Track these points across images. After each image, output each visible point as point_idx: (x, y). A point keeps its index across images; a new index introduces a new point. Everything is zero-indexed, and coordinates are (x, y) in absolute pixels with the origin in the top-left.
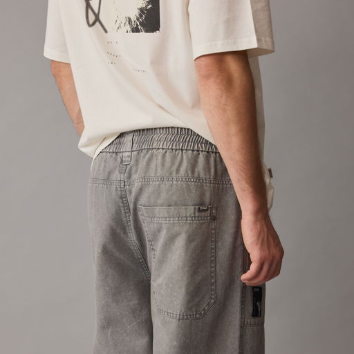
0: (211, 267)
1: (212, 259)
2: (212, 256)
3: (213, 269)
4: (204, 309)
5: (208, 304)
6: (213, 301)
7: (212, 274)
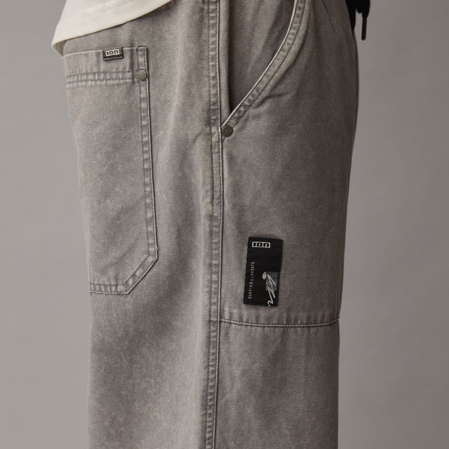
0: (145, 185)
1: (146, 166)
2: (145, 160)
3: (148, 189)
4: (134, 275)
5: (142, 265)
6: (151, 259)
7: (148, 201)
